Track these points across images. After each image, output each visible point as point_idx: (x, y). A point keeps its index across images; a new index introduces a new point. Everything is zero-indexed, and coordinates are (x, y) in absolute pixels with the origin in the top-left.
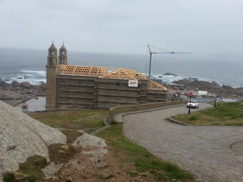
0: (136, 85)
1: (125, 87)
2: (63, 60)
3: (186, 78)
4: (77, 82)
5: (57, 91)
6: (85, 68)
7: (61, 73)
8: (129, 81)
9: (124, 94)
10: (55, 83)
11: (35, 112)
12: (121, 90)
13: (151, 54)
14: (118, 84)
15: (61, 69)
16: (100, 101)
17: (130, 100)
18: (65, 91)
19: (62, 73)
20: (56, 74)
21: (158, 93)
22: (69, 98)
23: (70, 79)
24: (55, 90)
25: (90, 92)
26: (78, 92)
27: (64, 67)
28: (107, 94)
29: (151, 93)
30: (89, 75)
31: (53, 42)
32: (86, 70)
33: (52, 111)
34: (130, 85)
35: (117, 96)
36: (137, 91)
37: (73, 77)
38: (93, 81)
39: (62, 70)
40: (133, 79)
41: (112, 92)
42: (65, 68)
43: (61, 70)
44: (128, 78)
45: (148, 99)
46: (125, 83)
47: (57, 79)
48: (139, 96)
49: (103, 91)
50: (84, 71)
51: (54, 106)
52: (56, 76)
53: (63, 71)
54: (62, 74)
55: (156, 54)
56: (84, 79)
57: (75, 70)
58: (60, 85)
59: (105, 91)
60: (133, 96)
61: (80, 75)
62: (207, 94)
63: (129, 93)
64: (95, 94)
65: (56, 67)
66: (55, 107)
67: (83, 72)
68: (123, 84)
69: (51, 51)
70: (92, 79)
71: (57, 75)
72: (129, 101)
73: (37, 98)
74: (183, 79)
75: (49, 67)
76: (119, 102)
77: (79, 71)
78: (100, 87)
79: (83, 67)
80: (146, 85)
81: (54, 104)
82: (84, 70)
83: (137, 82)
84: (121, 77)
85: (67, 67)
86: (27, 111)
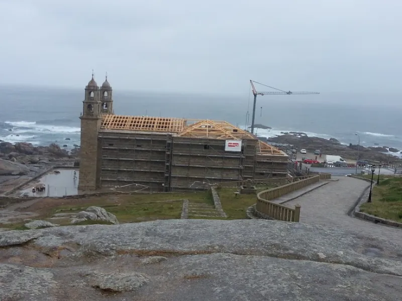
0: (238, 149)
1: (219, 152)
2: (105, 106)
3: (287, 133)
4: (134, 145)
5: (99, 160)
6: (145, 119)
7: (106, 129)
8: (227, 142)
9: (218, 163)
10: (96, 147)
11: (64, 197)
12: (211, 157)
13: (255, 95)
14: (206, 147)
15: (104, 122)
16: (175, 177)
17: (227, 174)
18: (112, 160)
19: (108, 129)
20: (98, 130)
21: (274, 161)
22: (120, 171)
23: (122, 139)
24: (96, 158)
25: (158, 161)
26: (136, 161)
27: (109, 118)
28: (189, 164)
29: (262, 161)
30: (155, 131)
31: (93, 75)
32: (149, 123)
33: (94, 195)
34: (227, 149)
35: (204, 168)
36: (240, 158)
37: (129, 135)
38: (163, 142)
39: (108, 122)
40: (233, 139)
41: (197, 160)
42: (112, 120)
43: (105, 124)
44: (224, 137)
45: (256, 171)
46: (219, 146)
47: (99, 139)
48: (241, 167)
49: (180, 159)
50: (146, 124)
51: (93, 187)
52: (97, 133)
53: (108, 125)
54: (106, 131)
55: (263, 95)
56: (146, 138)
57: (130, 123)
58: (104, 149)
59: (185, 159)
60: (233, 168)
61: (139, 132)
62: (341, 160)
63: (227, 161)
64: (168, 164)
65: (97, 119)
66: (95, 188)
67: (143, 126)
68: (217, 147)
69: (89, 91)
70: (160, 139)
71: (99, 133)
72: (225, 176)
73: (58, 172)
74: (283, 134)
75: (86, 119)
76: (208, 177)
77: (137, 126)
78: (175, 152)
79: (142, 119)
80: (254, 147)
81: (92, 183)
82: (144, 123)
83: (240, 143)
84: (212, 135)
85: (115, 117)
86: (48, 197)
